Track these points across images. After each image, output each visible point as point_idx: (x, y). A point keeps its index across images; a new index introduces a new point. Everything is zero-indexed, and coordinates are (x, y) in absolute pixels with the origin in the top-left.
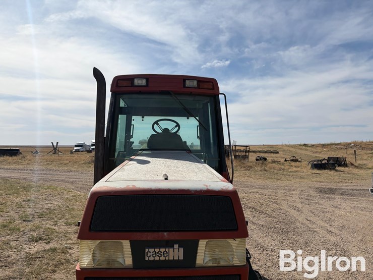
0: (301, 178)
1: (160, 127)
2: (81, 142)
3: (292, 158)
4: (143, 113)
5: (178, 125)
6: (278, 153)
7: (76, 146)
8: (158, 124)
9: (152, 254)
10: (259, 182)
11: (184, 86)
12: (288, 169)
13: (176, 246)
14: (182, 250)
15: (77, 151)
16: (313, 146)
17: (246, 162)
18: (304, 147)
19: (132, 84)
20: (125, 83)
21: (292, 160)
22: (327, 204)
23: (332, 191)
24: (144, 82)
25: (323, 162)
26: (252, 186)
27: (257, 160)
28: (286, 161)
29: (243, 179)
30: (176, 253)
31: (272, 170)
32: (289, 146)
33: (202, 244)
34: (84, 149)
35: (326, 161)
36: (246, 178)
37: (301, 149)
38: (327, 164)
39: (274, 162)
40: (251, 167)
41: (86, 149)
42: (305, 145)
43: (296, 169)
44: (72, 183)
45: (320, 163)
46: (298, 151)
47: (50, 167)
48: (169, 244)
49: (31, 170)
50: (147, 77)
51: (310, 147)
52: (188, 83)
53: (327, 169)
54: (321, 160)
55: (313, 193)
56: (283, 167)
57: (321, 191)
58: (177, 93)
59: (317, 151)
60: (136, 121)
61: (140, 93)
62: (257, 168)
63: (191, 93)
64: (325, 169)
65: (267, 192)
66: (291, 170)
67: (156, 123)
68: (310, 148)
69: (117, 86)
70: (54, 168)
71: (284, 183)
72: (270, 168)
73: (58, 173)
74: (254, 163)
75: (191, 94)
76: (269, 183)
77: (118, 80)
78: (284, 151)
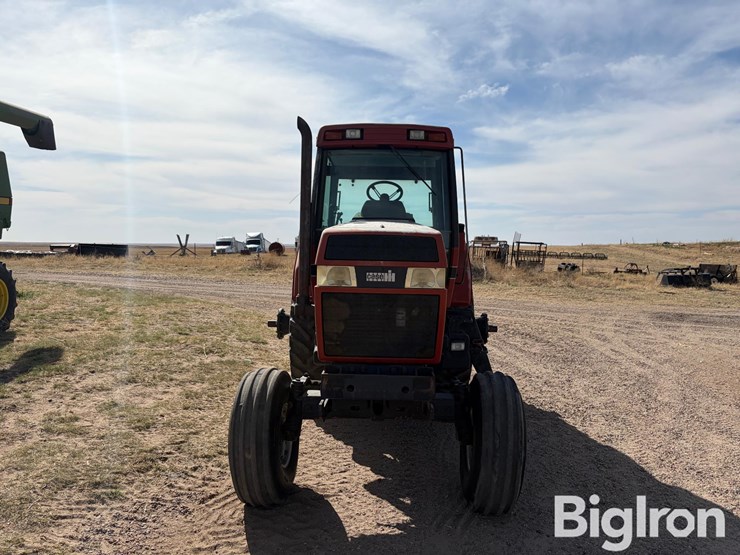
0: (634, 298)
1: (377, 192)
2: (227, 237)
3: (629, 267)
4: (355, 175)
5: (400, 190)
6: (605, 258)
7: (219, 244)
8: (374, 188)
9: (371, 277)
10: (553, 303)
11: (408, 138)
12: (617, 285)
13: (390, 271)
14: (394, 274)
15: (222, 252)
16: (682, 247)
17: (535, 271)
18: (663, 249)
19: (344, 137)
20: (334, 136)
21: (630, 271)
22: (659, 334)
23: (681, 317)
24: (357, 134)
25: (687, 273)
26: (536, 309)
27: (560, 269)
28: (616, 271)
29: (524, 299)
30: (390, 277)
31: (585, 287)
32: (632, 246)
33: (410, 271)
34: (233, 250)
35: (693, 272)
36: (531, 297)
37: (656, 252)
38: (694, 276)
39: (591, 273)
40: (545, 281)
41: (237, 249)
42: (667, 245)
43: (632, 285)
44: (229, 297)
45: (679, 274)
46: (650, 256)
47: (185, 274)
48: (384, 270)
49: (155, 278)
50: (362, 128)
51: (676, 247)
52: (413, 134)
53: (693, 286)
54: (682, 270)
55: (642, 319)
56: (606, 281)
57: (661, 317)
58: (398, 148)
59: (689, 255)
60: (344, 185)
61: (353, 148)
62: (555, 283)
63: (416, 147)
64: (688, 286)
65: (561, 316)
66: (620, 287)
67: (372, 186)
68: (677, 251)
69: (325, 139)
70: (192, 275)
71: (600, 304)
72: (582, 284)
73: (201, 283)
74: (552, 275)
75: (416, 149)
76: (570, 304)
77: (326, 131)
78: (619, 255)
